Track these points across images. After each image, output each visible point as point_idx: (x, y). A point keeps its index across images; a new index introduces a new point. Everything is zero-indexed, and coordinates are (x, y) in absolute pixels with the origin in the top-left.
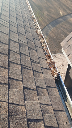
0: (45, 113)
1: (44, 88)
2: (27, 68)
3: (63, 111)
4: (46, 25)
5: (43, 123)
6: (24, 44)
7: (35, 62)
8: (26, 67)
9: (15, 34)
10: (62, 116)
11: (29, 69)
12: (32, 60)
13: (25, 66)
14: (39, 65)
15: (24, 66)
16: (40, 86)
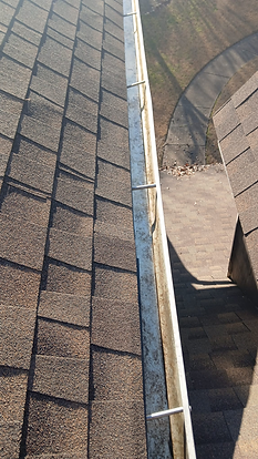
0: (48, 351)
1: (79, 270)
2: (31, 191)
3: (130, 354)
4: (218, 51)
5: (26, 381)
6: (48, 108)
7: (77, 177)
8: (27, 189)
9: (20, 69)
10: (118, 372)
11: (37, 198)
12: (65, 166)
13: (23, 184)
14: (90, 187)
15: (18, 182)
16: (63, 260)
